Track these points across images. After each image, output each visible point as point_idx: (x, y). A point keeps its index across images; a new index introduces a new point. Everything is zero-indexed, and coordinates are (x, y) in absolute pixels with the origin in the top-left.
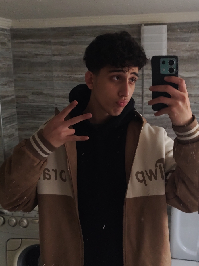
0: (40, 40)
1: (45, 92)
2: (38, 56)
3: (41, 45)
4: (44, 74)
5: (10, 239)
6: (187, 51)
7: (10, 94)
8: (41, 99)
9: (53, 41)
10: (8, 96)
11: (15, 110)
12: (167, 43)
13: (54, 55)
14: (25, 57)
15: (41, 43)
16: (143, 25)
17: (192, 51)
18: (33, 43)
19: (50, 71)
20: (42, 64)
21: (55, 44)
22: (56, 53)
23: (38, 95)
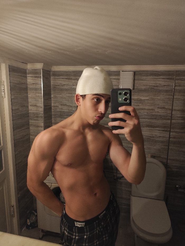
0: (66, 77)
1: (68, 104)
2: (65, 86)
3: (67, 80)
4: (68, 95)
6: (144, 85)
7: (49, 105)
8: (65, 108)
9: (73, 78)
13: (73, 85)
14: (59, 86)
15: (66, 79)
16: (121, 71)
17: (146, 85)
18: (62, 78)
19: (71, 93)
20: (67, 90)
21: (74, 79)
22: (74, 84)
23: (64, 106)
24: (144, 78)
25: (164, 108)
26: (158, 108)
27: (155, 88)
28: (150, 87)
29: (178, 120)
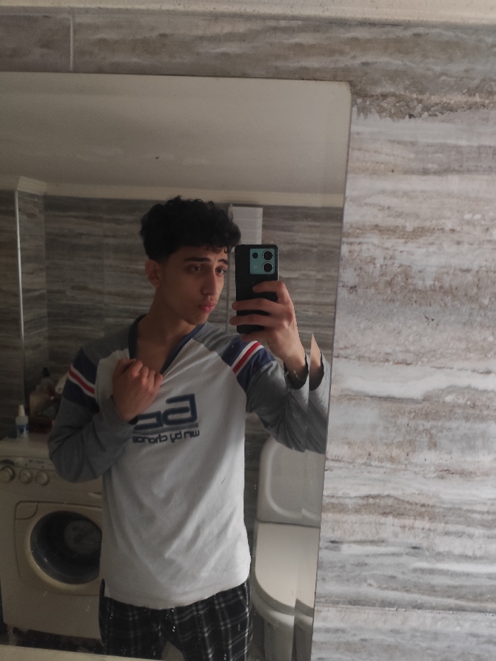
0: (86, 214)
1: (91, 287)
2: (83, 237)
3: (88, 222)
4: (91, 261)
5: (20, 502)
6: (289, 244)
7: (38, 288)
8: (84, 296)
9: (105, 217)
10: (35, 290)
11: (44, 311)
12: (263, 231)
13: (106, 236)
14: (64, 236)
15: (88, 218)
16: (231, 205)
17: (293, 244)
18: (76, 217)
19: (99, 258)
20: (87, 248)
21: (109, 221)
22: (109, 233)
23: (80, 290)
24: (288, 223)
27: (315, 250)
28: (303, 248)
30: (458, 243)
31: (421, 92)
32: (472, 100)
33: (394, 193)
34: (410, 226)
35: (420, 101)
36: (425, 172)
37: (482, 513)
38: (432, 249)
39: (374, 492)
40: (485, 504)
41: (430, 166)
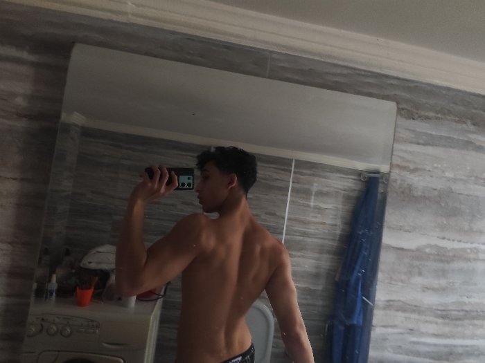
0: (111, 142)
1: (107, 192)
2: (106, 157)
4: (109, 175)
5: (44, 351)
7: (67, 190)
8: (100, 199)
9: (124, 145)
11: (68, 207)
13: (123, 159)
14: (92, 155)
19: (116, 173)
20: (108, 165)
22: (126, 157)
23: (97, 194)
25: (274, 214)
26: (266, 213)
29: (293, 235)
30: (432, 176)
31: (418, 110)
32: (437, 115)
33: (406, 151)
34: (412, 166)
35: (417, 113)
36: (419, 144)
37: (441, 310)
38: (421, 178)
39: (392, 299)
40: (442, 306)
41: (421, 141)
